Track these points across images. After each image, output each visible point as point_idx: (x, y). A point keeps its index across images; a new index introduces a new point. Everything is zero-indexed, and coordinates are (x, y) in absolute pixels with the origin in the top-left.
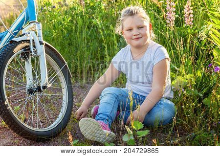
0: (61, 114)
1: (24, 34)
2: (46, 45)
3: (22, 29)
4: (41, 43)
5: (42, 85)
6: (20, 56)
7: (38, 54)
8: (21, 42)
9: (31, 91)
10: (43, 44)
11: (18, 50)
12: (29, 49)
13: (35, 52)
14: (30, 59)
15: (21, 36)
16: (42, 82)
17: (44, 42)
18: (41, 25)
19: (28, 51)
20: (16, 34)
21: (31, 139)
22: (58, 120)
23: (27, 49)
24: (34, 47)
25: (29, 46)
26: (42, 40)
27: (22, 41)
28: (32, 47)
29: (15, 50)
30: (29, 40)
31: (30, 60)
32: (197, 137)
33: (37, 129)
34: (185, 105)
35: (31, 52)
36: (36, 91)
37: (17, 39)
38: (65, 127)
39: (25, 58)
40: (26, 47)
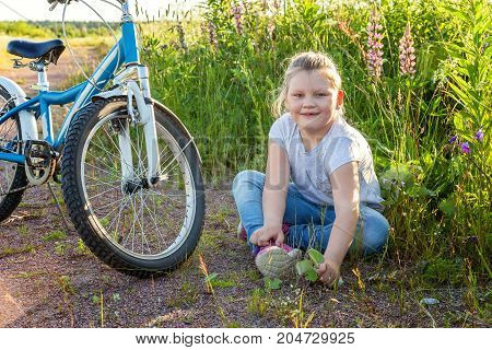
0: (183, 229)
1: (117, 86)
2: (156, 105)
3: (113, 77)
4: (147, 101)
5: (149, 177)
6: (110, 125)
7: (143, 121)
8: (111, 99)
9: (130, 188)
10: (151, 103)
11: (106, 113)
12: (126, 113)
13: (138, 117)
14: (128, 129)
15: (110, 89)
16: (150, 171)
17: (153, 100)
18: (146, 68)
19: (124, 116)
20: (102, 86)
21: (131, 274)
22: (178, 240)
23: (122, 111)
24: (136, 108)
25: (125, 107)
26: (149, 96)
27: (114, 97)
28: (131, 109)
29: (102, 113)
30: (126, 97)
31: (127, 132)
32: (430, 268)
33: (142, 256)
34: (408, 211)
35: (130, 117)
36: (139, 188)
37: (105, 94)
38: (191, 253)
39: (119, 128)
40: (122, 108)
